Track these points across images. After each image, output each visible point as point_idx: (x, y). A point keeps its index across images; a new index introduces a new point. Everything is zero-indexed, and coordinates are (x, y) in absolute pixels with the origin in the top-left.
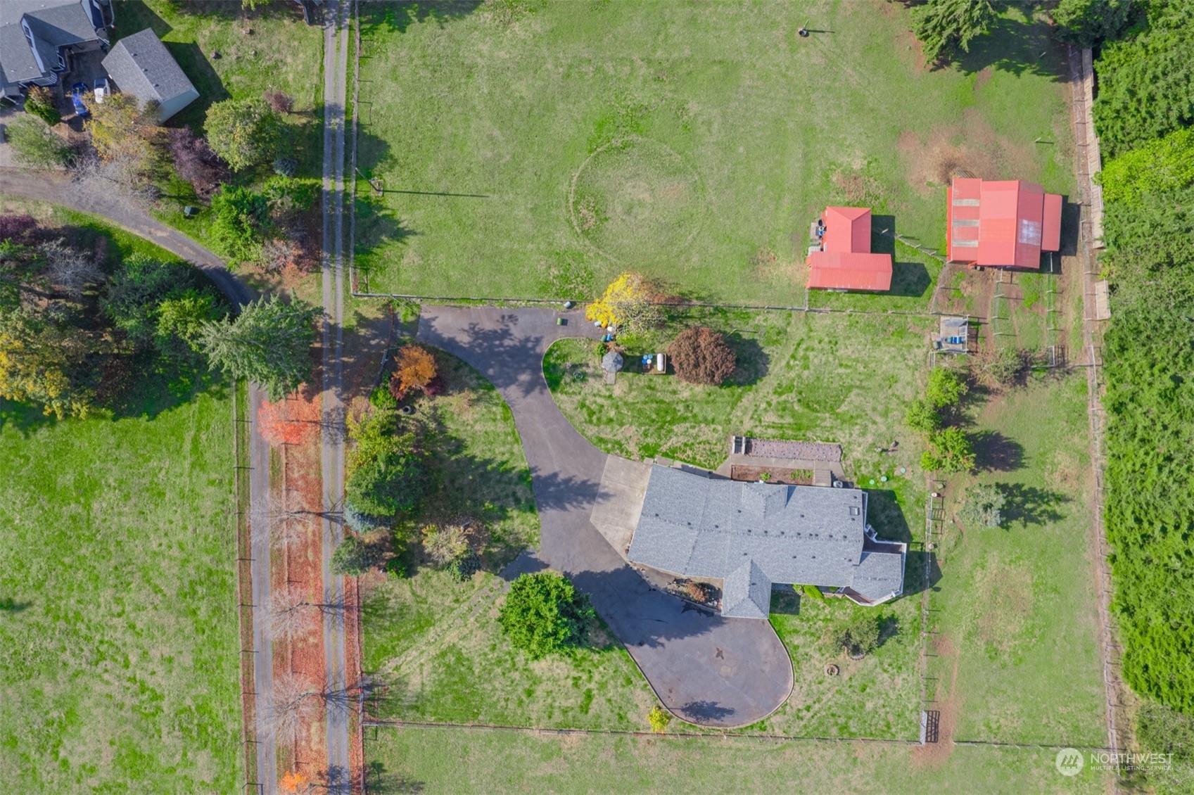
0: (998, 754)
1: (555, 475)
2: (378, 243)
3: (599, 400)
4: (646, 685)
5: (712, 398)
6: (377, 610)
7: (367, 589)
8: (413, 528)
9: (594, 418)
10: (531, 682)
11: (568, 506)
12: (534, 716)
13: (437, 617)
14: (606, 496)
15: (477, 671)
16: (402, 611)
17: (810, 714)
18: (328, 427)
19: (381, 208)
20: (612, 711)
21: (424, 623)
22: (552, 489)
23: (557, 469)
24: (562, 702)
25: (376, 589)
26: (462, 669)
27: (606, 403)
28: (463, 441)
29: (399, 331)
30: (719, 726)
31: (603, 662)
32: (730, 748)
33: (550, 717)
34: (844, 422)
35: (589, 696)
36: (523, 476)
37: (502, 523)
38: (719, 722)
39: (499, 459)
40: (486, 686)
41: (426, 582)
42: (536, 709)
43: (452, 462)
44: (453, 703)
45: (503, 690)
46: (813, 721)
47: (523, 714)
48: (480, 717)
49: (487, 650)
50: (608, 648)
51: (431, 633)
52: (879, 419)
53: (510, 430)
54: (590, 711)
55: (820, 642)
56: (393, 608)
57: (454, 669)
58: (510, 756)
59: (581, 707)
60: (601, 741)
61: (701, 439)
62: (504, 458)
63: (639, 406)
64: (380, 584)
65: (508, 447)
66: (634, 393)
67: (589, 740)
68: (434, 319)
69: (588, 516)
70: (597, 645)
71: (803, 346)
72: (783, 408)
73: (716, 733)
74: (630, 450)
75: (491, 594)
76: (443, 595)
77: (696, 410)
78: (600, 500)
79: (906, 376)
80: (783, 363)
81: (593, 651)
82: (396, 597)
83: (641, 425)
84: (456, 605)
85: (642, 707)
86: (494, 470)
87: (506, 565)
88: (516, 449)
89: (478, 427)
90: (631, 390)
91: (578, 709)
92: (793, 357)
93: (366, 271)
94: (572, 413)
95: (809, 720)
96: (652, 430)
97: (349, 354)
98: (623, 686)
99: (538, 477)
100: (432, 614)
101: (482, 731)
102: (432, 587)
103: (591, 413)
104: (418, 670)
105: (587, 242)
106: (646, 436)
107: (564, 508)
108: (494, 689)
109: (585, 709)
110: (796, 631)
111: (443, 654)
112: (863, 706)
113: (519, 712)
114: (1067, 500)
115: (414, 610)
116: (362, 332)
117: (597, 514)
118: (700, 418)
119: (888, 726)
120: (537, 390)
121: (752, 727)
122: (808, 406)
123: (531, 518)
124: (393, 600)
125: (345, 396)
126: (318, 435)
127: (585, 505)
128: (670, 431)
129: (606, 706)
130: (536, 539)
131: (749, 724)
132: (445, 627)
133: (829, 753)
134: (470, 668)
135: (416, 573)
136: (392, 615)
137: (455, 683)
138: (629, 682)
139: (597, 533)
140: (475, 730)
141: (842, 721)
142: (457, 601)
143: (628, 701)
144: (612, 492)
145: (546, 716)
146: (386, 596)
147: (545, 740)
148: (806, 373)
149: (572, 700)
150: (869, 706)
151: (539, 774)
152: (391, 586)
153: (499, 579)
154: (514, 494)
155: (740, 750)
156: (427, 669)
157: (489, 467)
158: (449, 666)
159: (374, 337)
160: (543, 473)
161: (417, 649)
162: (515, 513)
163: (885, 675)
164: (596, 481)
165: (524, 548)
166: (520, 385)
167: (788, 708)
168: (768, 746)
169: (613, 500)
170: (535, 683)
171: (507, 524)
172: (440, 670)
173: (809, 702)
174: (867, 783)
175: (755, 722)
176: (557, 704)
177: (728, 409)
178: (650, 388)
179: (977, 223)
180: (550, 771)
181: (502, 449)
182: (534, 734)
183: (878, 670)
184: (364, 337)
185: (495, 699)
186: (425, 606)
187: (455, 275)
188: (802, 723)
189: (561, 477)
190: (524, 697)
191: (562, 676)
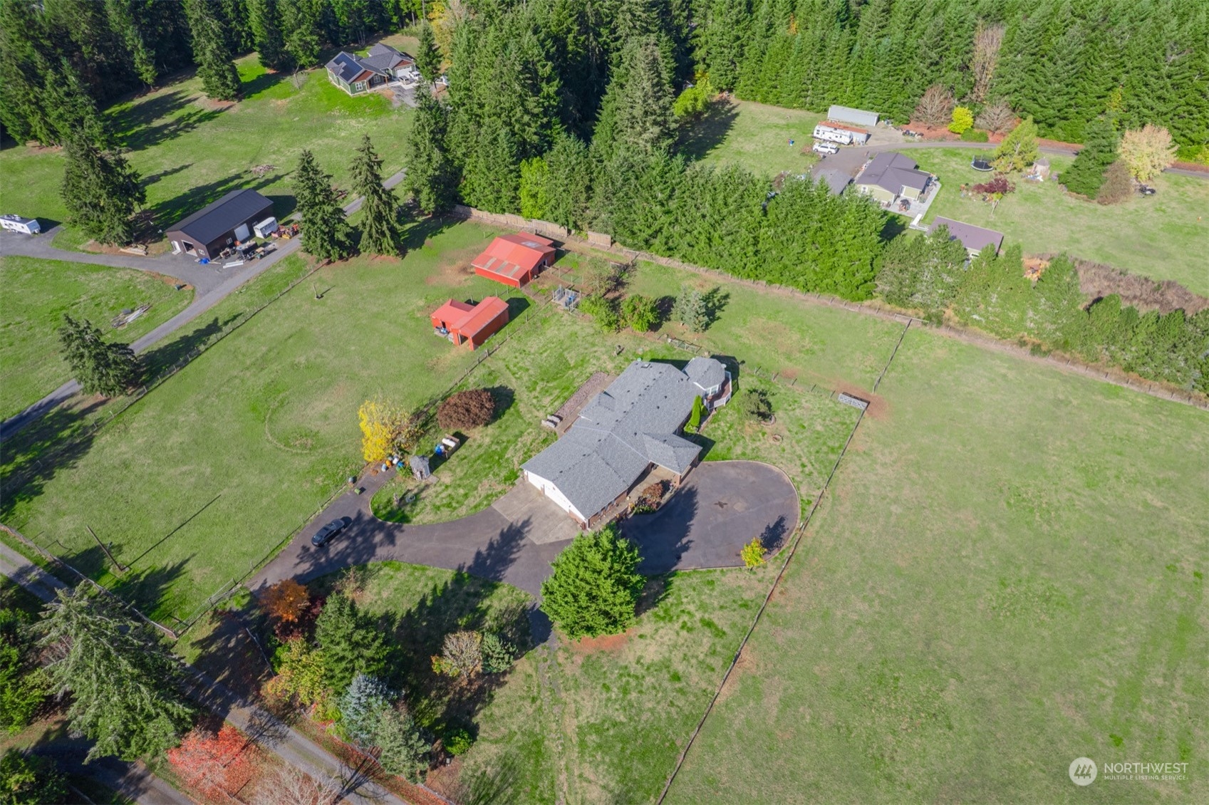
1: (479, 554)
2: (159, 594)
3: (443, 495)
4: (722, 571)
5: (503, 427)
6: (488, 794)
7: (456, 793)
8: (428, 705)
9: (454, 505)
10: (664, 671)
11: (513, 556)
12: (703, 685)
13: (537, 729)
14: (526, 523)
15: (622, 718)
16: (508, 767)
17: (810, 466)
18: (261, 735)
19: (138, 576)
20: (735, 610)
21: (535, 748)
22: (488, 562)
23: (475, 550)
24: (701, 652)
25: (464, 781)
26: (611, 732)
27: (450, 491)
28: (387, 613)
30: (791, 532)
31: (679, 595)
32: (817, 532)
33: (713, 670)
34: (582, 365)
35: (709, 624)
36: (458, 580)
37: (487, 618)
38: (788, 532)
39: (428, 591)
40: (644, 718)
41: (493, 722)
42: (696, 678)
44: (645, 764)
45: (658, 703)
46: (816, 465)
47: (696, 695)
48: (678, 743)
49: (604, 696)
50: (667, 585)
51: (552, 746)
52: (595, 349)
53: (410, 570)
54: (725, 629)
55: (747, 438)
56: (498, 773)
57: (607, 741)
58: (739, 733)
59: (716, 636)
60: (762, 634)
61: (529, 444)
62: (431, 586)
63: (470, 471)
64: (461, 773)
65: (423, 578)
66: (458, 470)
67: (756, 644)
68: (265, 582)
70: (659, 593)
71: (511, 366)
72: (546, 391)
73: (798, 536)
74: (500, 490)
75: (549, 662)
76: (519, 710)
77: (505, 439)
78: (526, 529)
80: (514, 380)
81: (663, 599)
82: (487, 764)
83: (487, 475)
84: (538, 702)
85: (742, 583)
86: (433, 600)
87: (529, 635)
88: (430, 573)
89: (385, 595)
90: (454, 472)
91: (717, 640)
92: (514, 374)
93: (170, 616)
94: (437, 517)
95: (815, 469)
96: (496, 470)
97: (221, 670)
98: (713, 590)
99: (470, 568)
100: (531, 733)
101: (696, 749)
102: (503, 718)
103: (449, 505)
104: (585, 784)
105: (320, 451)
106: (498, 475)
107: (513, 561)
108: (652, 711)
109: (720, 634)
110: (729, 449)
111: (582, 743)
112: (818, 433)
113: (692, 698)
114: (718, 289)
115: (514, 751)
116: (213, 648)
117: (535, 537)
118: (512, 439)
119: (843, 424)
120: (397, 533)
121: (803, 509)
122: (555, 379)
123: (502, 590)
124: (489, 769)
125: (250, 698)
126: (259, 751)
127: (522, 543)
128: (508, 459)
129: (726, 613)
130: (523, 596)
131: (800, 511)
132: (554, 726)
133: (852, 466)
134: (615, 724)
135: (476, 727)
136: (504, 780)
137: (623, 750)
138: (711, 583)
139: (552, 544)
140: (689, 758)
141: (825, 449)
142: (534, 700)
143: (731, 592)
144: (526, 518)
145: (709, 673)
146: (478, 774)
147: (738, 687)
148: (531, 372)
149: (705, 640)
150: (819, 428)
151: (775, 712)
152: (472, 762)
153: (539, 648)
154: (468, 594)
155: (822, 526)
156: (588, 772)
157: (429, 603)
158: (600, 746)
160: (470, 562)
161: (559, 772)
162: (486, 602)
163: (797, 411)
164: (509, 524)
165: (524, 610)
166: (382, 544)
167: (797, 479)
168: (827, 503)
169: (532, 520)
170: (667, 667)
171: (492, 613)
172: (599, 758)
173: (798, 463)
174: (891, 453)
175: (799, 506)
176: (701, 657)
177: (520, 420)
178: (462, 459)
179: (506, 262)
180: (775, 699)
181: (421, 584)
182: (726, 693)
183: (791, 413)
185: (664, 715)
186: (519, 736)
188: (816, 474)
189: (483, 549)
190: (678, 685)
191: (674, 637)
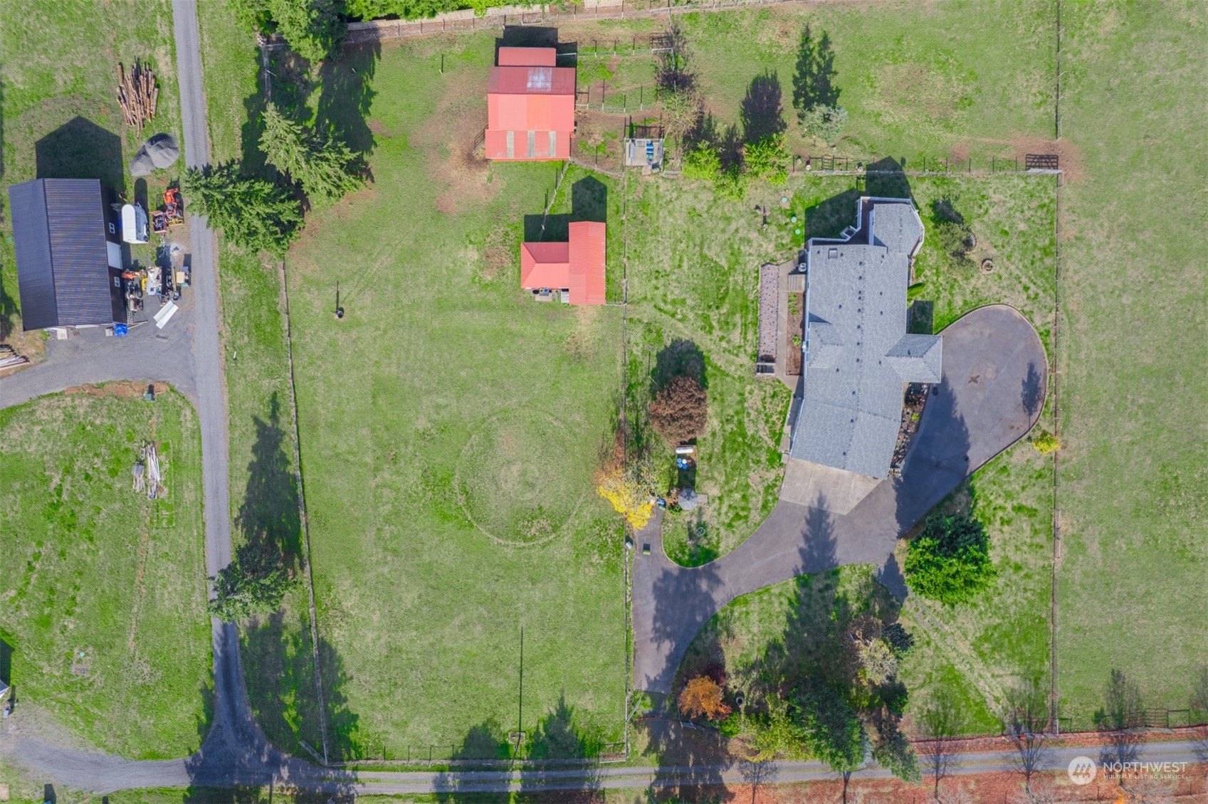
0: (1067, 94)
1: (801, 551)
2: (573, 735)
3: (724, 509)
4: (1007, 452)
5: (718, 396)
6: (940, 722)
7: (919, 733)
8: (857, 690)
9: (742, 514)
10: (1007, 567)
11: (832, 537)
12: (1041, 563)
13: (945, 663)
14: (821, 500)
15: (998, 621)
16: (939, 696)
17: (1032, 287)
18: (758, 777)
19: (537, 733)
20: (1034, 485)
21: (951, 676)
22: (815, 554)
23: (795, 549)
24: (1026, 535)
25: (919, 723)
26: (996, 635)
27: (726, 503)
28: (769, 643)
29: (661, 712)
30: (1045, 378)
31: (985, 496)
32: (1068, 365)
33: (1042, 547)
34: (737, 262)
35: (1019, 509)
36: (803, 583)
37: (850, 602)
38: (1042, 378)
39: (786, 607)
40: (1012, 612)
41: (910, 674)
42: (1034, 561)
43: (791, 653)
44: (1030, 643)
45: (1016, 595)
46: (1039, 283)
47: (1039, 574)
48: (1044, 616)
49: (976, 612)
50: (971, 491)
51: (961, 667)
52: (733, 226)
53: (757, 598)
54: (1034, 507)
55: (959, 278)
56: (937, 706)
57: (996, 643)
58: (1083, 586)
59: (1030, 516)
60: (1064, 495)
61: (761, 407)
62: (786, 602)
63: (729, 470)
64: (914, 720)
65: (773, 599)
66: (716, 475)
67: (1063, 506)
68: (648, 678)
69: (841, 517)
70: (968, 503)
71: (662, 305)
72: (726, 324)
73: (1053, 380)
74: (774, 477)
75: (921, 610)
76: (923, 657)
77: (731, 412)
78: (825, 506)
79: (688, 200)
80: (680, 325)
81: (975, 506)
82: (926, 704)
83: (748, 467)
84: (933, 644)
85: (1029, 456)
86: (797, 612)
87: (891, 597)
88: (775, 591)
89: (755, 630)
90: (713, 478)
91: (1033, 520)
92: (673, 315)
93: (601, 746)
94: (738, 535)
95: (1038, 287)
96: (752, 456)
97: (686, 758)
98: (1009, 475)
99: (804, 568)
100: (942, 668)
101: (1058, 613)
102: (915, 668)
103: (737, 516)
104: (999, 679)
105: (565, 527)
106: (759, 462)
107: (835, 541)
108: (1015, 603)
109: (1032, 513)
110: (950, 304)
111: (982, 654)
112: (1023, 233)
113: (1037, 577)
114: (808, 30)
115: (938, 685)
116: (663, 747)
117: (840, 507)
118: (738, 407)
119: (1042, 206)
120: (718, 572)
121: (1046, 344)
122: (723, 299)
123: (845, 573)
124: (929, 706)
125: (727, 762)
126: (765, 786)
127: (830, 520)
128: (753, 437)
129: (1029, 491)
130: (865, 568)
131: (1044, 348)
132: (954, 654)
133: (1071, 265)
134: (995, 628)
135: (902, 685)
136: (944, 707)
137: (1010, 642)
138: (1004, 469)
139: (857, 507)
140: (1057, 621)
141: (1038, 254)
142: (928, 643)
143: (1023, 469)
144: (817, 495)
145: (1040, 551)
146: (925, 713)
147: (1065, 551)
148: (689, 302)
149: (1024, 526)
150: (1022, 226)
151: (1099, 555)
152: (916, 709)
153: (906, 603)
154: (820, 591)
155: (1070, 356)
156: (997, 671)
157: (795, 617)
158: (994, 649)
159: (667, 735)
160: (800, 563)
161: (977, 681)
162: (840, 590)
163: (991, 211)
164: (807, 510)
165: (874, 579)
166: (711, 589)
167: (1026, 309)
168: (1065, 327)
169: (824, 492)
170: (1008, 563)
171: (852, 597)
172: (998, 657)
173: (1020, 287)
175: (1041, 341)
176: (1028, 540)
177: (728, 379)
178: (710, 459)
179: (531, 132)
180: (1096, 545)
181: (776, 605)
182: (1059, 563)
183: (986, 219)
184: (667, 746)
185: (1025, 602)
186: (934, 674)
187: (602, 658)
188: (1041, 294)
189: (802, 545)
190: (1022, 573)
191: (1000, 536)
